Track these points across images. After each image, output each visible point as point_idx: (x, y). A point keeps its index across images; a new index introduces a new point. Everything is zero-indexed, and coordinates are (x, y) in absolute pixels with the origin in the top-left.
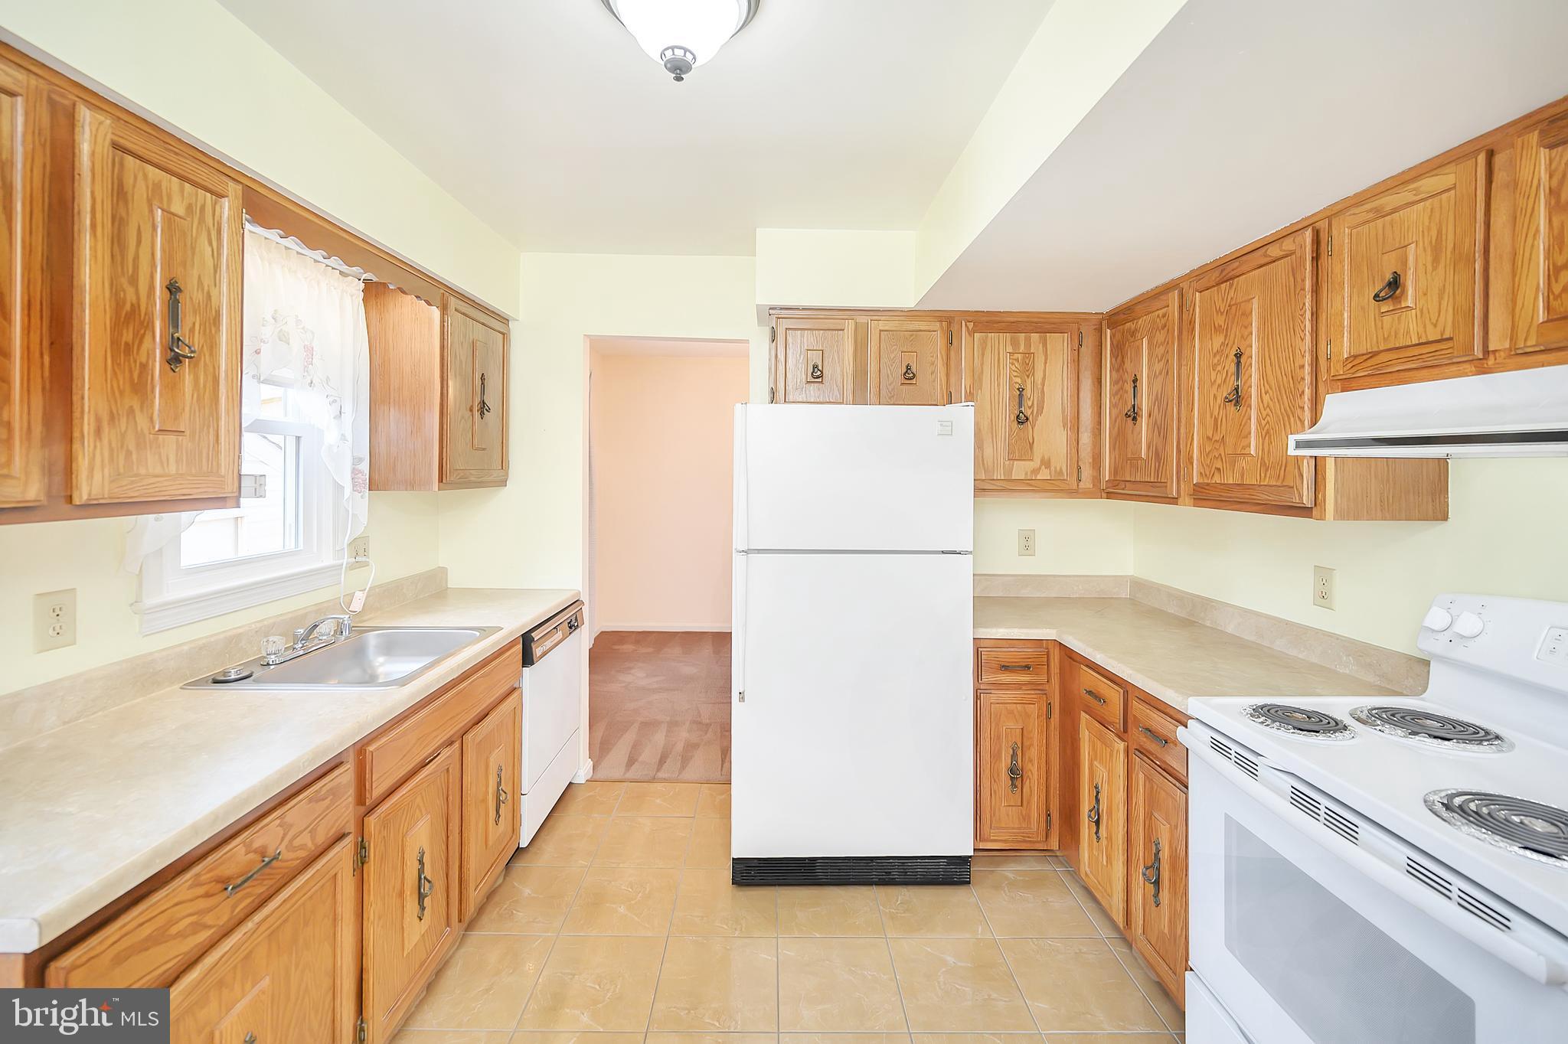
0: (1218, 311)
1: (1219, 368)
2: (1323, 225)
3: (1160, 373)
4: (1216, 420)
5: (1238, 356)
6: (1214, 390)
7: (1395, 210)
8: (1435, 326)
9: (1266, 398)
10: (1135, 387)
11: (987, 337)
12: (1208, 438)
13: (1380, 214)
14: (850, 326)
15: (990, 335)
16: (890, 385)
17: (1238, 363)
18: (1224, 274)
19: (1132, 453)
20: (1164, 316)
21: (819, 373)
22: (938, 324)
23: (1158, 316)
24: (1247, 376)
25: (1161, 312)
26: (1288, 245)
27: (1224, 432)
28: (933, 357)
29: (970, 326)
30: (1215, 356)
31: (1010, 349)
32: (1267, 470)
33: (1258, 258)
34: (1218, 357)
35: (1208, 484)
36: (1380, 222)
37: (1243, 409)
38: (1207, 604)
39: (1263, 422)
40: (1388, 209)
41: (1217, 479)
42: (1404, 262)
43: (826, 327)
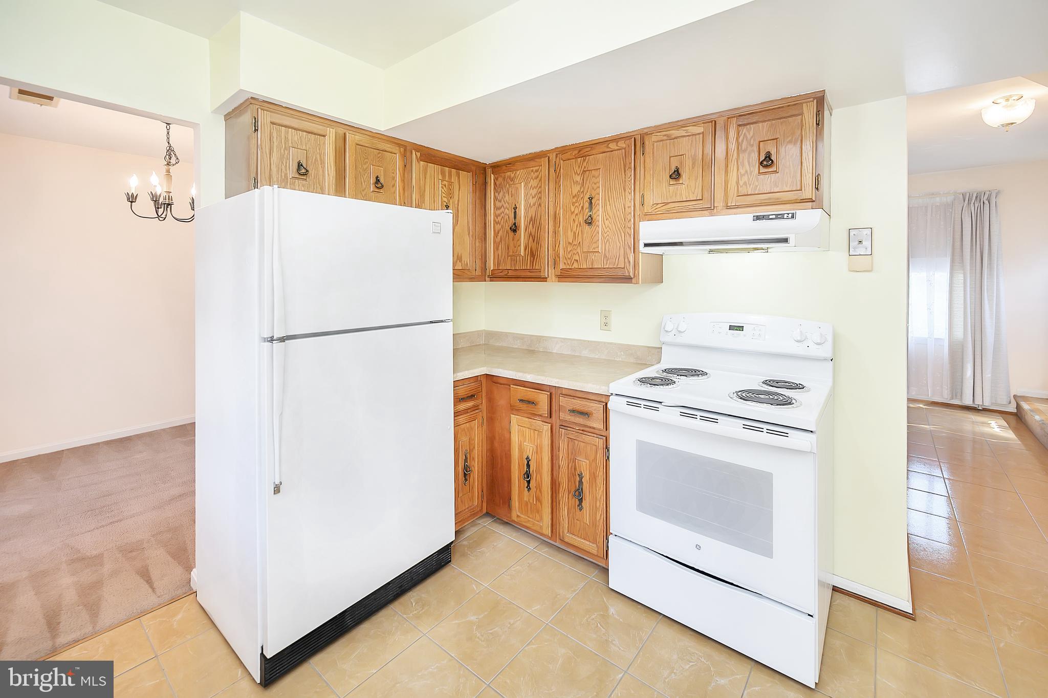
0: (576, 173)
1: (577, 204)
2: (638, 138)
3: (534, 205)
4: (575, 233)
5: (591, 199)
6: (573, 216)
7: (676, 138)
8: (694, 193)
9: (607, 222)
10: (515, 213)
11: (427, 165)
12: (569, 243)
13: (670, 138)
14: (331, 133)
15: (429, 164)
16: (363, 191)
17: (591, 203)
18: (581, 152)
19: (513, 252)
20: (537, 171)
21: (303, 171)
22: (398, 148)
23: (532, 171)
24: (596, 210)
25: (534, 169)
26: (622, 144)
27: (580, 240)
28: (393, 173)
29: (418, 154)
30: (574, 197)
31: (440, 177)
32: (607, 260)
33: (603, 148)
34: (576, 198)
35: (570, 269)
36: (669, 141)
37: (593, 228)
38: (540, 339)
39: (605, 235)
40: (673, 137)
41: (576, 265)
42: (681, 163)
43: (310, 129)
